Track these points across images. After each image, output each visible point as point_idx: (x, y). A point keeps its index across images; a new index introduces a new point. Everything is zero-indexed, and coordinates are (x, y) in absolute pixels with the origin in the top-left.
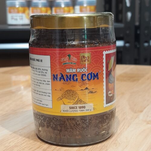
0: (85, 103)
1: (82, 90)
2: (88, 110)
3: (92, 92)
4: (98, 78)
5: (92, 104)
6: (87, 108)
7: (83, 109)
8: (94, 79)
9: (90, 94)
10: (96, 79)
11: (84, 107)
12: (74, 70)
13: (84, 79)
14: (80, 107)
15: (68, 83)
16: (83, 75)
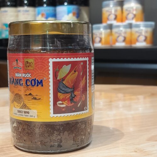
0: (29, 109)
1: (26, 95)
2: (32, 116)
3: (35, 99)
4: (42, 86)
5: (35, 111)
6: (30, 114)
7: (28, 114)
8: (38, 85)
9: (34, 100)
10: (40, 86)
11: (28, 113)
12: (20, 75)
13: (28, 84)
14: (25, 112)
15: (16, 87)
16: (27, 80)
